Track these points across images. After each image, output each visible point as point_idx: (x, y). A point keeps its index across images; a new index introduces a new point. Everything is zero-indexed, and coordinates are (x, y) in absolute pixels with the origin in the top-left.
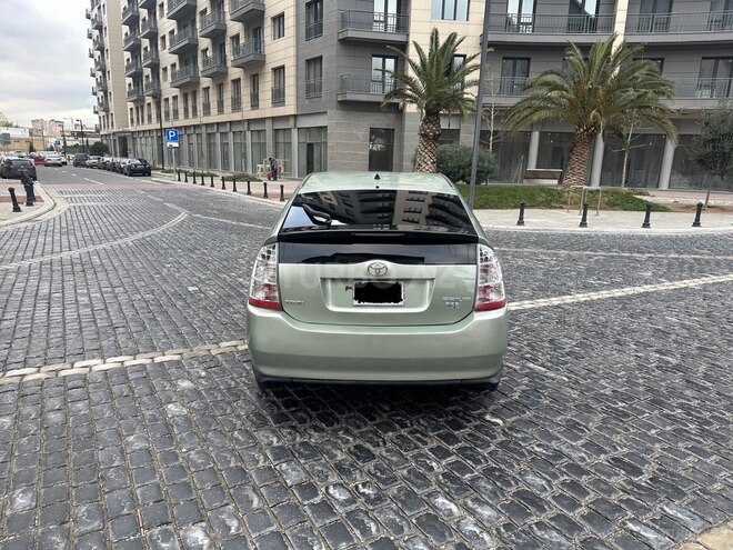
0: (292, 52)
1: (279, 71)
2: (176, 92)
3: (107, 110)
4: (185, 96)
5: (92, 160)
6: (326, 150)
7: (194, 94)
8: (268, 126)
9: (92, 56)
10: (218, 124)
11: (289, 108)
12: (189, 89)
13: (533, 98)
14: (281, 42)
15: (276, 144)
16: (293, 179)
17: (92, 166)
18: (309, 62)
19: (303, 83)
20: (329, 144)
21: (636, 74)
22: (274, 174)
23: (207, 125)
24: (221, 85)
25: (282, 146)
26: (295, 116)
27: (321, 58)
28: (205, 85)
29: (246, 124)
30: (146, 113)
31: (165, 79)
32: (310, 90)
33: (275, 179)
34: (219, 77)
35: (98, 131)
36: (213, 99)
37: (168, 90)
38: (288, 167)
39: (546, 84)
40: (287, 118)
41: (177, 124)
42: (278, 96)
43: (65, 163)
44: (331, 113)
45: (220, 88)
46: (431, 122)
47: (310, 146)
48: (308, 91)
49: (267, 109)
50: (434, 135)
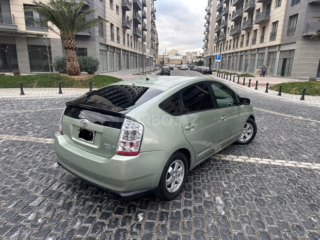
0: (283, 13)
1: (275, 23)
2: (231, 38)
3: (207, 47)
4: (234, 39)
5: (196, 67)
6: (293, 61)
7: (238, 38)
8: (266, 51)
9: (205, 26)
10: (245, 51)
11: (277, 42)
12: (236, 36)
14: (279, 9)
15: (269, 59)
16: (274, 76)
17: (195, 70)
18: (291, 17)
19: (286, 28)
20: (294, 59)
22: (263, 74)
23: (241, 52)
24: (249, 33)
25: (271, 60)
26: (280, 45)
27: (297, 14)
28: (242, 34)
29: (257, 50)
30: (219, 48)
31: (228, 33)
32: (290, 31)
33: (264, 76)
34: (248, 30)
35: (203, 56)
36: (245, 39)
37: (229, 38)
38: (272, 71)
40: (275, 46)
41: (230, 52)
42: (273, 36)
43: (188, 69)
44: (298, 42)
45: (248, 34)
47: (285, 60)
48: (288, 31)
49: (267, 42)
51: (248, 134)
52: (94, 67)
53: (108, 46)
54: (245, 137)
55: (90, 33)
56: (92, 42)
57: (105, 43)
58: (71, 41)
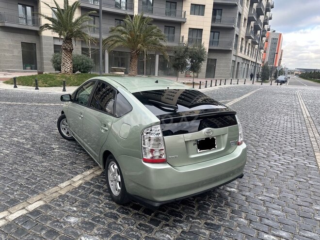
13: (113, 36)
21: (154, 31)
39: (119, 30)
46: (68, 43)
50: (70, 49)
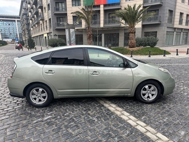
51: (153, 95)
52: (154, 43)
53: (175, 28)
54: (148, 97)
55: (161, 22)
56: (160, 27)
57: (172, 27)
58: (132, 28)
